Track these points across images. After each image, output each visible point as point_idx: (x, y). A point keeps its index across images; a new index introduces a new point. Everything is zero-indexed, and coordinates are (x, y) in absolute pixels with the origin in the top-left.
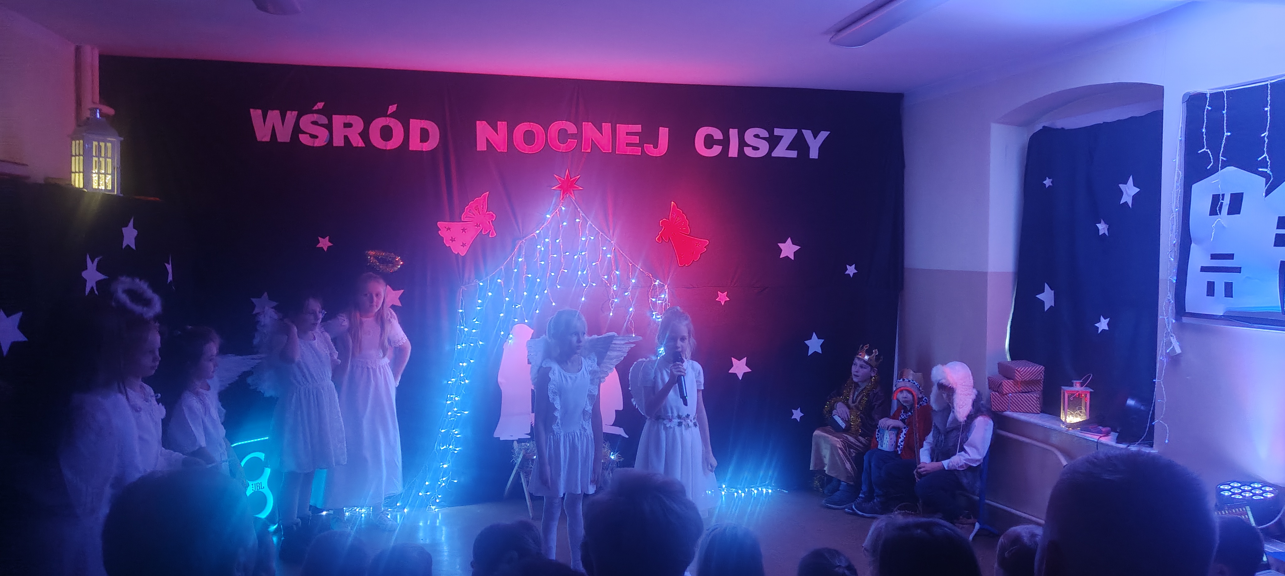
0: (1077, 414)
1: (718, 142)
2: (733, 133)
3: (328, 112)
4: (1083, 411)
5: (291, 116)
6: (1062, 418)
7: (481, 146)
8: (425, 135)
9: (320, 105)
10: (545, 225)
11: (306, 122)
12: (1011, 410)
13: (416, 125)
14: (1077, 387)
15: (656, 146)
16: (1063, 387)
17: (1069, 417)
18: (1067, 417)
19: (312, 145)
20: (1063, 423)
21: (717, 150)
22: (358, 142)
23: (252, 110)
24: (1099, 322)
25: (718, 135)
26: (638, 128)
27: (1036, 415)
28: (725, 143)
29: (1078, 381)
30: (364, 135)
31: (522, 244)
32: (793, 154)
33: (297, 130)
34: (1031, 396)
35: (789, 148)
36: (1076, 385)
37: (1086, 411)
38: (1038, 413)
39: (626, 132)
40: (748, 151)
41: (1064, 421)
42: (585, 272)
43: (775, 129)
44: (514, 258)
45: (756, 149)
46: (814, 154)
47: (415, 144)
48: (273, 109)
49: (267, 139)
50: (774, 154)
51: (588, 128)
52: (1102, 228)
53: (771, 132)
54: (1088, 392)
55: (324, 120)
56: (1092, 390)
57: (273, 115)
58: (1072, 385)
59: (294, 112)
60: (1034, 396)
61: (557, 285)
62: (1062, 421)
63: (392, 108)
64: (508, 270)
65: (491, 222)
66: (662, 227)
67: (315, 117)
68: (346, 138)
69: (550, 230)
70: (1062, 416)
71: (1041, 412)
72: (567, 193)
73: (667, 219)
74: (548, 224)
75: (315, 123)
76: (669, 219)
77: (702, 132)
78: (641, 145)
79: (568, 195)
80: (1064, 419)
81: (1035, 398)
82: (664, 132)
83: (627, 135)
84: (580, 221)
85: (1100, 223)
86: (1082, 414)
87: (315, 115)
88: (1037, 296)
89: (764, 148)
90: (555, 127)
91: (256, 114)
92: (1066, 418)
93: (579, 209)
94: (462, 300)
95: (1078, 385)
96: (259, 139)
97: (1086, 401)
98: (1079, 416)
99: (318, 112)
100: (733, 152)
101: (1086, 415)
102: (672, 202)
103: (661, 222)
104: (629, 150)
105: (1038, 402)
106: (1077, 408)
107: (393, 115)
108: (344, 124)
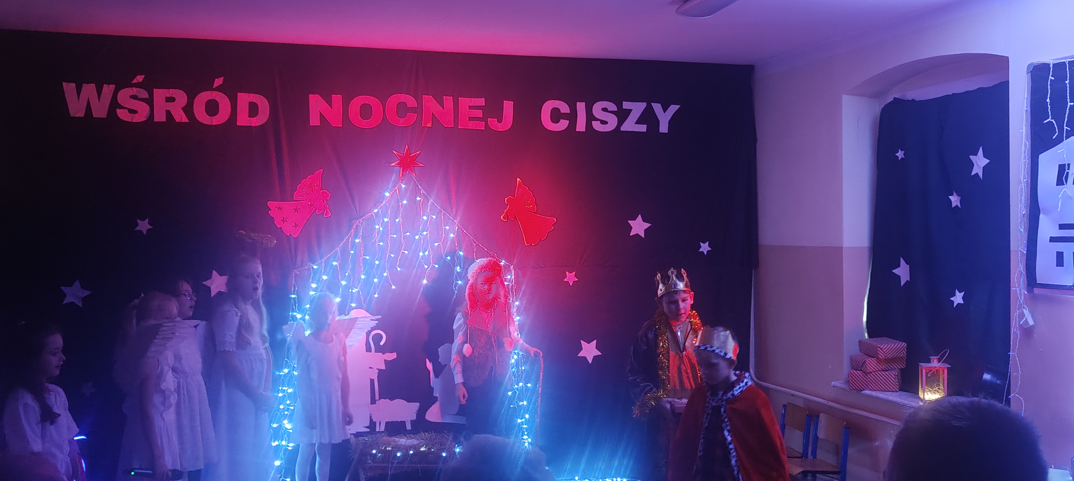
0: (935, 390)
1: (565, 116)
2: (581, 107)
3: (148, 86)
4: (942, 387)
5: (108, 89)
6: (920, 396)
7: (314, 121)
8: (253, 110)
9: (140, 78)
10: (383, 203)
11: (124, 96)
12: (870, 389)
13: (244, 99)
14: (935, 364)
15: (500, 121)
16: (920, 363)
17: (928, 394)
18: (926, 394)
19: (131, 121)
20: (922, 400)
21: (563, 124)
22: (180, 117)
23: (64, 84)
24: (954, 296)
25: (564, 108)
26: (481, 102)
27: (895, 393)
28: (572, 117)
29: (936, 357)
30: (188, 109)
31: (358, 224)
32: (643, 128)
33: (114, 104)
34: (889, 373)
35: (638, 122)
36: (933, 361)
37: (944, 387)
38: (897, 392)
39: (469, 106)
40: (596, 126)
41: (922, 398)
42: (427, 253)
43: (623, 102)
44: (350, 239)
45: (604, 122)
46: (664, 128)
47: (243, 120)
48: (88, 83)
49: (81, 114)
50: (623, 128)
51: (430, 102)
52: (955, 200)
53: (619, 106)
54: (945, 368)
55: (144, 94)
56: (949, 366)
57: (89, 89)
58: (929, 361)
59: (111, 86)
60: (893, 374)
61: (397, 267)
62: (920, 398)
63: (218, 82)
64: (345, 252)
65: (325, 202)
66: (508, 204)
67: (134, 91)
68: (168, 112)
69: (389, 209)
70: (920, 393)
71: (900, 390)
72: (407, 170)
73: (512, 196)
74: (386, 203)
75: (134, 97)
76: (515, 197)
77: (548, 106)
78: (483, 119)
79: (408, 171)
80: (922, 396)
81: (894, 376)
82: (508, 107)
83: (469, 109)
84: (421, 200)
85: (952, 195)
86: (940, 391)
87: (134, 88)
88: (893, 271)
89: (613, 122)
90: (394, 100)
91: (69, 88)
92: (924, 395)
93: (420, 187)
94: (294, 285)
95: (935, 361)
96: (72, 115)
97: (944, 376)
98: (937, 393)
99: (138, 85)
100: (581, 126)
101: (944, 391)
102: (518, 179)
103: (507, 200)
104: (472, 125)
105: (896, 380)
106: (935, 384)
107: (219, 89)
108: (166, 98)
